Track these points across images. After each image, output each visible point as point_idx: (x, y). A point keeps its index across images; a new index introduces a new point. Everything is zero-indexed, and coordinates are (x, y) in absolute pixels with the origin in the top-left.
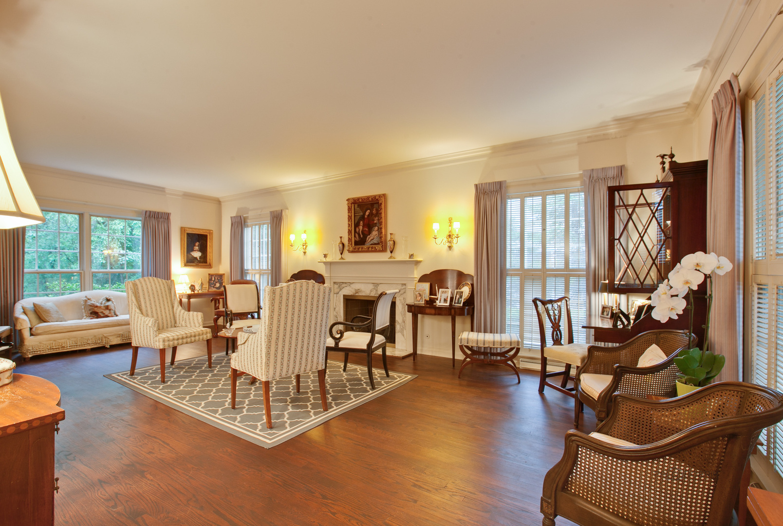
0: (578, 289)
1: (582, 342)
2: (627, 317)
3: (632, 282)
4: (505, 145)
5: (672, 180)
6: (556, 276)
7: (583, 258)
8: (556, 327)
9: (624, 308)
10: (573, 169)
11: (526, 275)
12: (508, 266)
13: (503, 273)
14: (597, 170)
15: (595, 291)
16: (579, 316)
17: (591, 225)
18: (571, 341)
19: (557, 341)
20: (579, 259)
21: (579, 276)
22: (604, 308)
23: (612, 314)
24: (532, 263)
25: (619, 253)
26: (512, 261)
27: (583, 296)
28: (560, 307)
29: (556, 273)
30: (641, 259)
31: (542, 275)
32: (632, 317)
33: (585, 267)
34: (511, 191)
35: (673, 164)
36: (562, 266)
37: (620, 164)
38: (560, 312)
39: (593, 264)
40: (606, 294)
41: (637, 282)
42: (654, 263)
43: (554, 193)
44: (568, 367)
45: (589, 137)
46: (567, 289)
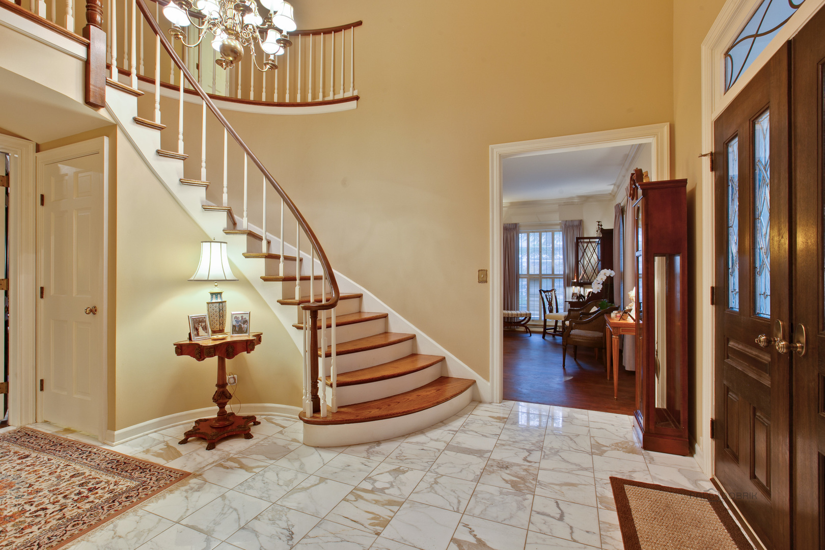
0: (559, 284)
1: (562, 313)
2: (584, 297)
3: (586, 281)
4: (519, 202)
5: (601, 236)
6: (547, 278)
7: (562, 268)
8: (550, 304)
9: (582, 293)
10: (556, 219)
11: (531, 278)
12: (520, 273)
13: (518, 277)
14: (569, 221)
15: (568, 286)
16: (561, 299)
17: (566, 250)
18: (557, 311)
19: (551, 311)
20: (559, 270)
21: (559, 278)
22: (573, 294)
23: (577, 297)
24: (534, 270)
25: (580, 266)
26: (523, 270)
27: (562, 289)
28: (552, 294)
29: (547, 277)
30: (589, 269)
31: (539, 278)
32: (586, 298)
33: (562, 273)
34: (522, 229)
35: (602, 229)
36: (551, 273)
37: (580, 219)
38: (552, 297)
39: (567, 272)
40: (574, 287)
41: (588, 281)
42: (595, 272)
43: (546, 232)
44: (557, 322)
45: (564, 202)
46: (553, 285)
